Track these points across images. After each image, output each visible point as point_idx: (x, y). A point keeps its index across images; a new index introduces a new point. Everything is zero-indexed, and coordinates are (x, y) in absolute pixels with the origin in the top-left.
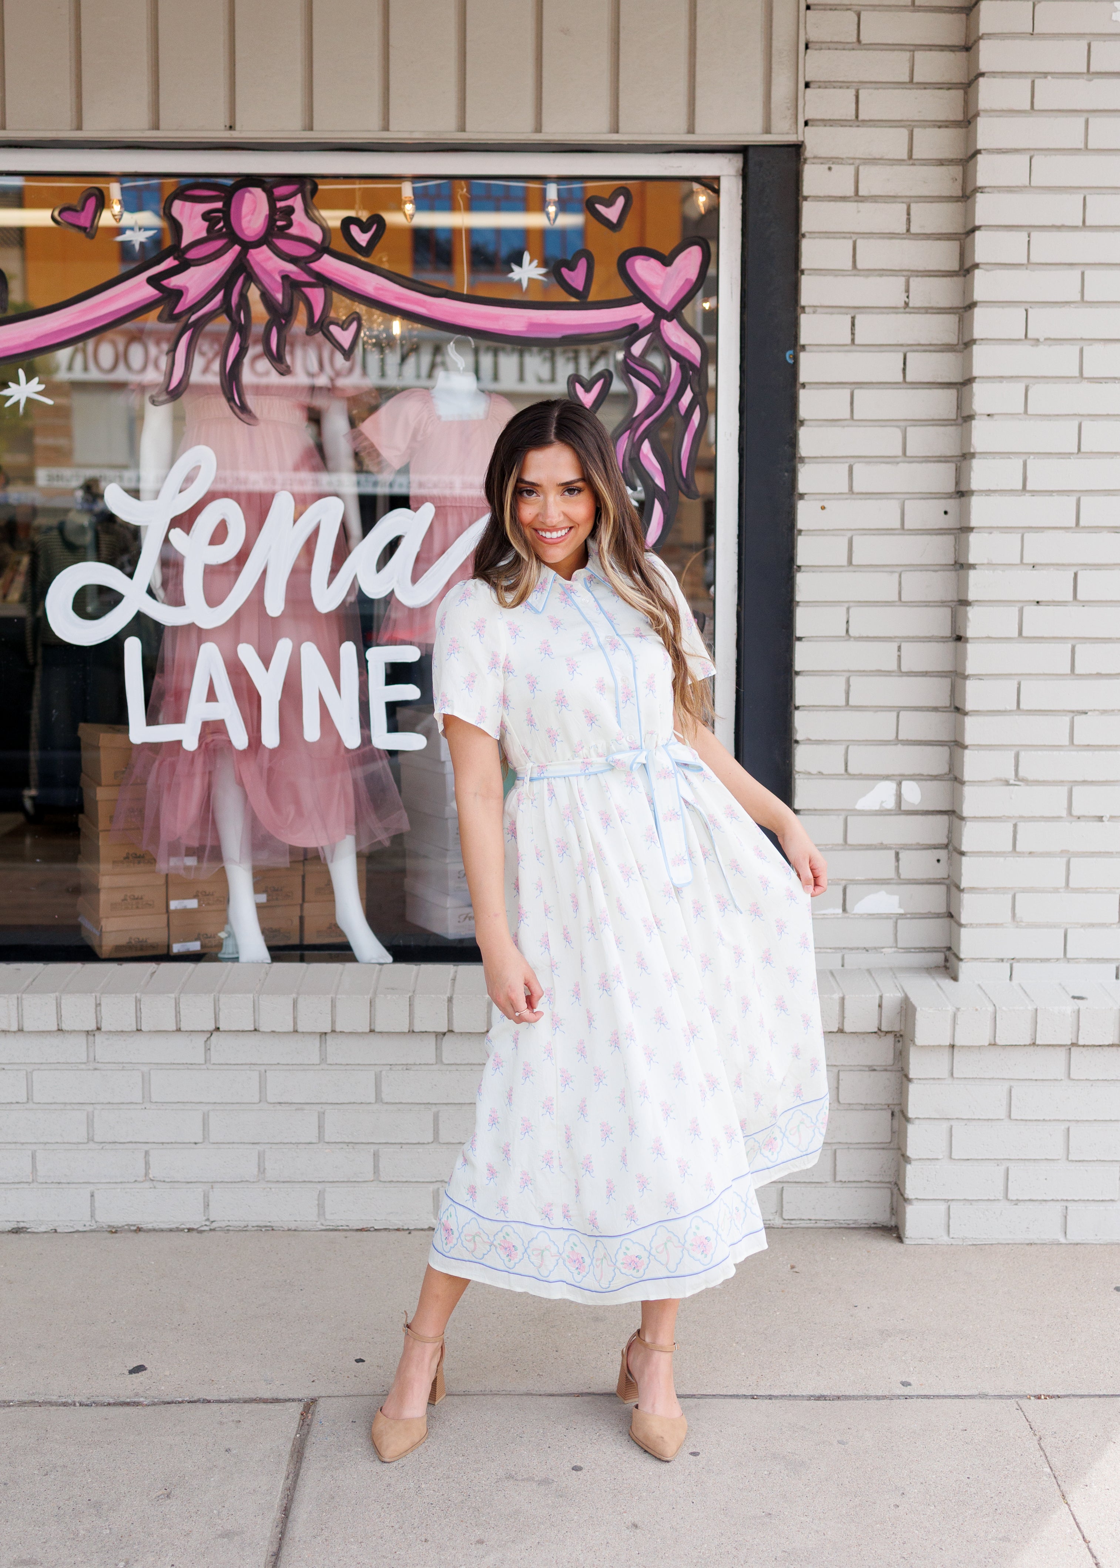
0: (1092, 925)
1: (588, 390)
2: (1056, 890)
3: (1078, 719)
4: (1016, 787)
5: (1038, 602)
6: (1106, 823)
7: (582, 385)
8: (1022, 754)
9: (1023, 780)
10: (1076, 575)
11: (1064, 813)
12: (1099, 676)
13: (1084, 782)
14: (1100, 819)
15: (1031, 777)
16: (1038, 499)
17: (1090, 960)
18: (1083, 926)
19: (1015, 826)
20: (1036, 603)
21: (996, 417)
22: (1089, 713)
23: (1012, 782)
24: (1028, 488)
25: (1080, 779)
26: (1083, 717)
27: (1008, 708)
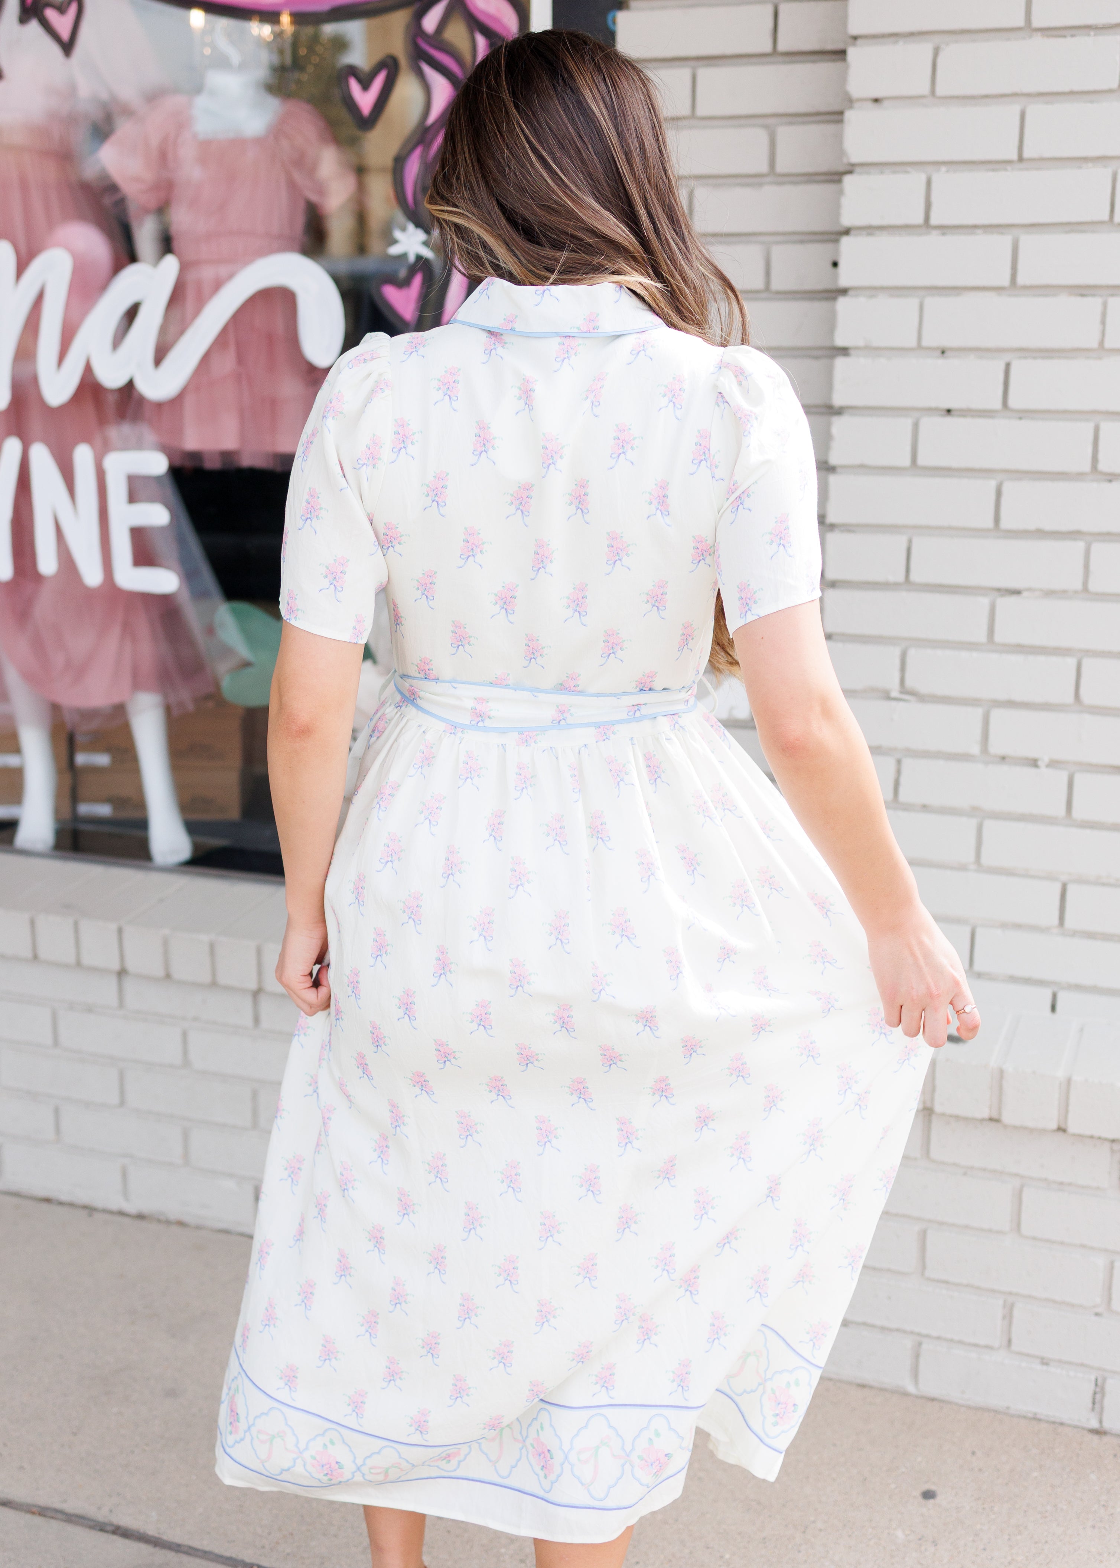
0: (1018, 926)
1: (366, 86)
2: (963, 868)
3: (1004, 604)
4: (901, 704)
5: (949, 411)
6: (1043, 770)
7: (359, 80)
8: (912, 652)
9: (913, 693)
10: (1008, 366)
11: (976, 750)
12: (1041, 534)
13: (1011, 704)
14: (1034, 763)
15: (923, 690)
16: (951, 240)
17: (1013, 979)
18: (1004, 926)
19: (899, 762)
20: (945, 413)
21: (886, 103)
22: (1025, 594)
23: (894, 694)
24: (934, 221)
25: (1002, 696)
26: (1013, 600)
27: (892, 579)
